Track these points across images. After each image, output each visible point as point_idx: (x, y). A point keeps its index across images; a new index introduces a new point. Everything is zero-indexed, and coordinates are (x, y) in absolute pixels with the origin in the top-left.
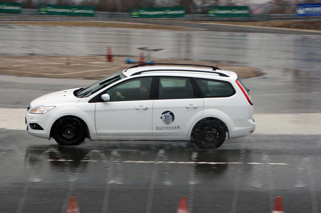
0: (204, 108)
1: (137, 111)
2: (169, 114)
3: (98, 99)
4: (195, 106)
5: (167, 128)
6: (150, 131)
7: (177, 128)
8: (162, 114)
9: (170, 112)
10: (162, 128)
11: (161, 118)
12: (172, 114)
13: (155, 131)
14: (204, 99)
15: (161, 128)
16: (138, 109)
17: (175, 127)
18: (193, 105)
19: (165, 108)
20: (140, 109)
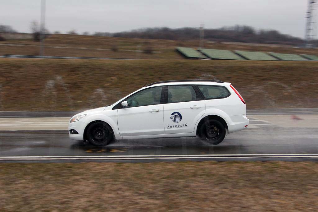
0: (206, 107)
1: (151, 113)
2: (177, 115)
3: (119, 106)
4: (198, 106)
5: (176, 126)
6: (163, 130)
7: (185, 125)
8: (172, 115)
9: (177, 112)
10: (173, 127)
11: (171, 118)
12: (179, 114)
13: (166, 130)
14: (205, 100)
15: (171, 127)
16: (151, 112)
17: (183, 125)
18: (196, 106)
19: (173, 110)
20: (153, 112)
